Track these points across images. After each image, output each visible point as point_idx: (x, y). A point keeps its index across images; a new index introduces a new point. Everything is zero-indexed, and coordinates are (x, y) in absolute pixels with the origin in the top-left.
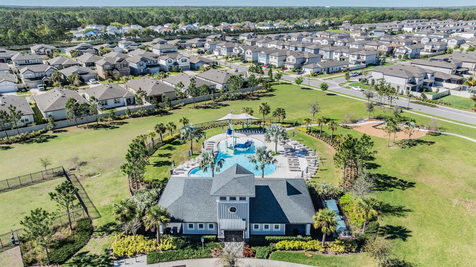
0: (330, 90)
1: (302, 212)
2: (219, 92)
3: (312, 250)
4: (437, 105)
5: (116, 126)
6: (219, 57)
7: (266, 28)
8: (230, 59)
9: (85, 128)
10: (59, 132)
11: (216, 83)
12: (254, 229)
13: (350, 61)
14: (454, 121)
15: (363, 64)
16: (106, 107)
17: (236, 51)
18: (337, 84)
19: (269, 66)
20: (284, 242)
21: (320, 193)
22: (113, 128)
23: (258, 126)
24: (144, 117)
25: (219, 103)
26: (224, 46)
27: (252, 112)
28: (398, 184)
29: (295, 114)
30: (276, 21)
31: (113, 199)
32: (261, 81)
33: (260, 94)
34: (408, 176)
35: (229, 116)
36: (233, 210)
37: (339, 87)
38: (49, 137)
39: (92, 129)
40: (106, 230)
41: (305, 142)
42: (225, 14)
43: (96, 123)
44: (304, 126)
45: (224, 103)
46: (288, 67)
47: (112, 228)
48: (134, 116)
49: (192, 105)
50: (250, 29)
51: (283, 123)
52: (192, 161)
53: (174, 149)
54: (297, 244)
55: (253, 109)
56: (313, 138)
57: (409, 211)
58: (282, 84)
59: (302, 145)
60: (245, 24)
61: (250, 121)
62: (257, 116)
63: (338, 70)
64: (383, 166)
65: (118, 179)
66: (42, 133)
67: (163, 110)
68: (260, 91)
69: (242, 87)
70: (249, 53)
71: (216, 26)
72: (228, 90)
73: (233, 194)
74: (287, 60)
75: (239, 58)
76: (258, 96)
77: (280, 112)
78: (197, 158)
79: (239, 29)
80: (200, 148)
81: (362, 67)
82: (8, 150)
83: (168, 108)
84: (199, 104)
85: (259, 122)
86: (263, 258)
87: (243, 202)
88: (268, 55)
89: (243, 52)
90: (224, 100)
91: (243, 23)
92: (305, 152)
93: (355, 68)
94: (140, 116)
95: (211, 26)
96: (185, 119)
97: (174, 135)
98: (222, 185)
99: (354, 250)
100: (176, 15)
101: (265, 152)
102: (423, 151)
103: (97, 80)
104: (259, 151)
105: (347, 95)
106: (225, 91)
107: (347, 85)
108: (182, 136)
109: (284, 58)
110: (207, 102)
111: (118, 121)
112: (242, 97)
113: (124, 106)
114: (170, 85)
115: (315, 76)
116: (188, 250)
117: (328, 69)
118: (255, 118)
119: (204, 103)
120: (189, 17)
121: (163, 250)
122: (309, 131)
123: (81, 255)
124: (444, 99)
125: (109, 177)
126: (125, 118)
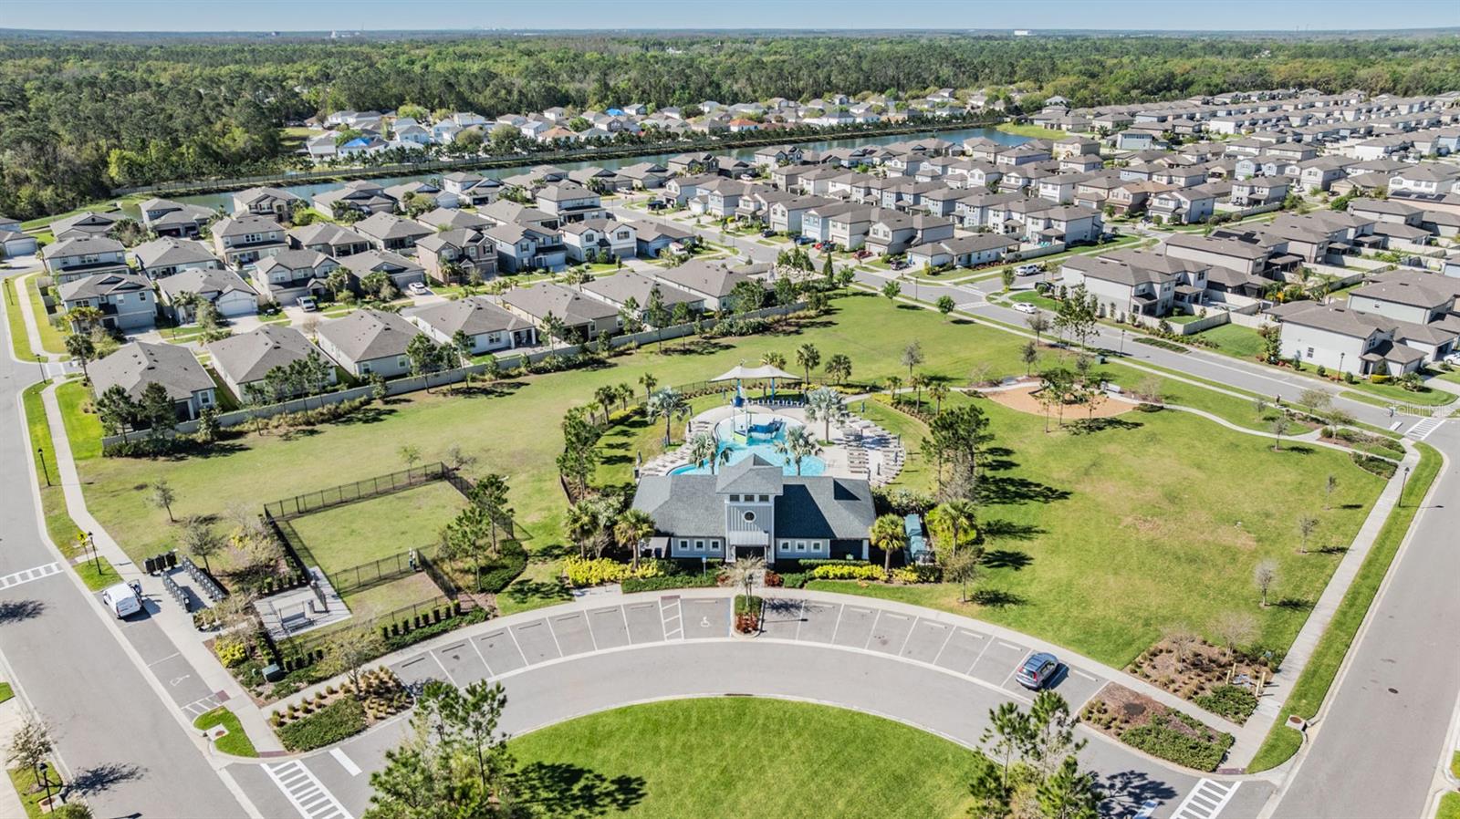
0: (961, 309)
1: (856, 523)
2: (712, 317)
3: (868, 578)
4: (1188, 347)
5: (506, 390)
6: (705, 220)
7: (826, 122)
8: (731, 226)
9: (445, 395)
10: (395, 402)
11: (703, 296)
12: (781, 549)
13: (1028, 235)
14: (1206, 382)
15: (1058, 242)
16: (473, 350)
17: (746, 206)
18: (983, 295)
19: (829, 247)
20: (829, 568)
21: (894, 503)
22: (502, 394)
23: (796, 391)
24: (559, 373)
25: (713, 341)
26: (717, 192)
27: (783, 362)
28: (1040, 494)
29: (874, 367)
30: (859, 96)
31: (545, 513)
32: (807, 287)
33: (802, 321)
34: (1063, 482)
35: (737, 372)
36: (750, 516)
37: (985, 303)
38: (380, 413)
39: (460, 398)
40: (548, 553)
41: (886, 422)
42: (715, 78)
43: (464, 385)
44: (888, 392)
45: (724, 341)
46: (874, 249)
47: (556, 552)
48: (538, 371)
49: (655, 347)
50: (784, 128)
51: (849, 386)
52: (670, 456)
53: (634, 434)
54: (846, 570)
55: (786, 358)
56: (904, 414)
57: (1043, 532)
58: (855, 294)
59: (879, 429)
60: (770, 108)
61: (778, 382)
62: (794, 371)
63: (993, 258)
64: (1023, 466)
65: (543, 484)
66: (362, 404)
67: (596, 357)
68: (801, 314)
69: (762, 306)
70: (779, 213)
71: (689, 117)
72: (731, 312)
73: (749, 491)
74: (871, 234)
75: (756, 223)
76: (797, 325)
77: (840, 363)
78: (679, 450)
79: (752, 128)
80: (683, 433)
81: (1054, 250)
82: (316, 436)
83: (606, 354)
84: (670, 344)
85: (798, 384)
86: (794, 587)
87: (764, 504)
88: (825, 219)
89: (765, 208)
90: (724, 335)
91: (763, 105)
92: (882, 442)
93: (1036, 253)
94: (549, 371)
95: (676, 116)
96: (649, 378)
97: (629, 409)
98: (731, 479)
99: (932, 579)
100: (573, 78)
101: (801, 435)
102: (1111, 439)
103: (426, 284)
104: (792, 434)
105: (998, 323)
106: (723, 316)
107: (1005, 298)
108: (650, 409)
109: (863, 226)
110: (688, 340)
111: (507, 381)
112: (762, 329)
113: (509, 348)
114: (601, 299)
115: (934, 274)
116: (682, 577)
117: (969, 256)
118: (788, 374)
119: (680, 341)
120: (612, 84)
121: (643, 577)
122: (898, 402)
123: (521, 583)
124: (1210, 335)
125: (526, 482)
126: (520, 375)
